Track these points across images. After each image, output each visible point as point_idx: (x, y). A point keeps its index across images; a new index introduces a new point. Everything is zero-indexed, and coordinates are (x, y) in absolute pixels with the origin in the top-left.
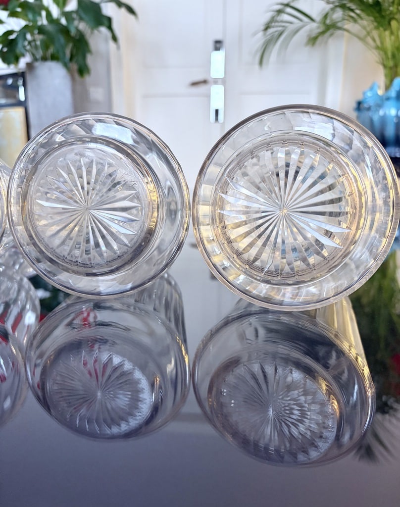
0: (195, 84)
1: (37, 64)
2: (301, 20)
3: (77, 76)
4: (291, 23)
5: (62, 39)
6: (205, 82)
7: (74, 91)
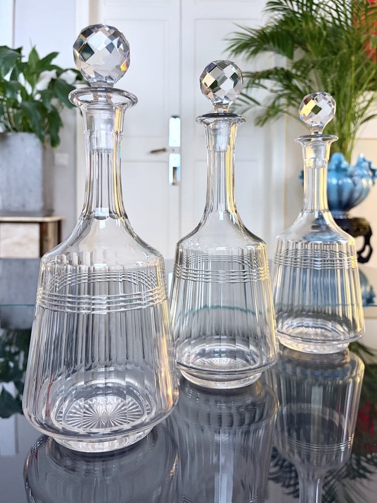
0: (154, 152)
1: (10, 134)
2: (248, 103)
3: (48, 145)
4: (240, 105)
5: (39, 115)
6: (164, 150)
7: (44, 159)
